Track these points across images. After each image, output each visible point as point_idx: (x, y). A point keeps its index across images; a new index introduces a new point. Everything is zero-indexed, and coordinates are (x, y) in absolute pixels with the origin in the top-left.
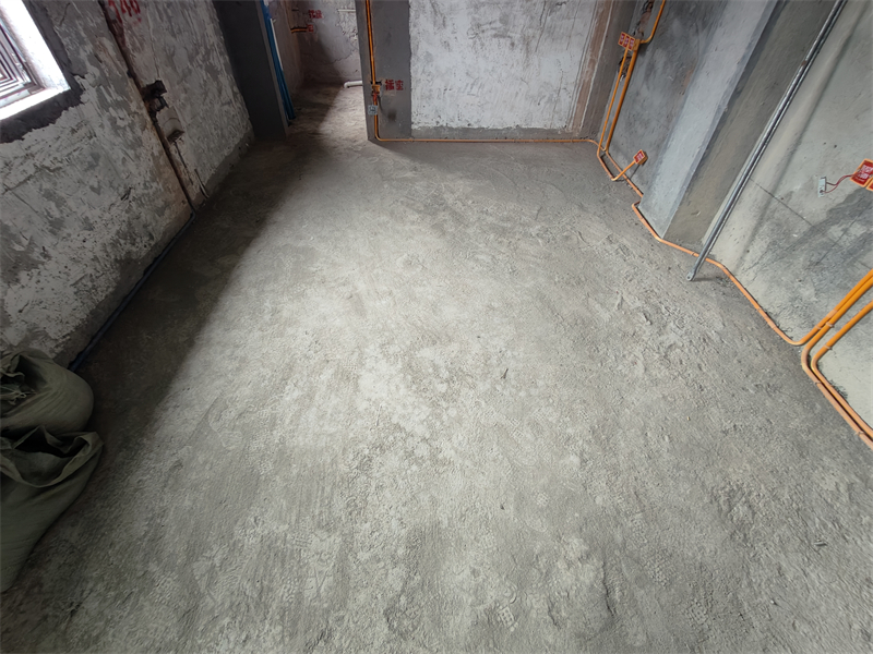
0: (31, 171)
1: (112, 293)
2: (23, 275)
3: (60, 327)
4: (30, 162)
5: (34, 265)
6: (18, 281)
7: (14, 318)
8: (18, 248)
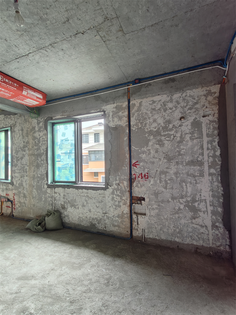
0: (86, 195)
1: (85, 226)
2: (73, 208)
3: (72, 220)
4: (87, 194)
5: (76, 208)
6: (72, 208)
7: (67, 211)
8: (75, 204)
